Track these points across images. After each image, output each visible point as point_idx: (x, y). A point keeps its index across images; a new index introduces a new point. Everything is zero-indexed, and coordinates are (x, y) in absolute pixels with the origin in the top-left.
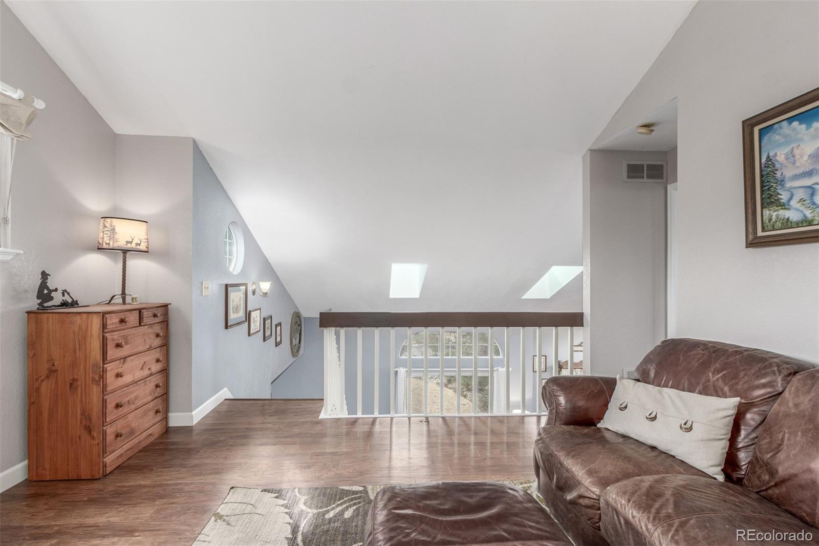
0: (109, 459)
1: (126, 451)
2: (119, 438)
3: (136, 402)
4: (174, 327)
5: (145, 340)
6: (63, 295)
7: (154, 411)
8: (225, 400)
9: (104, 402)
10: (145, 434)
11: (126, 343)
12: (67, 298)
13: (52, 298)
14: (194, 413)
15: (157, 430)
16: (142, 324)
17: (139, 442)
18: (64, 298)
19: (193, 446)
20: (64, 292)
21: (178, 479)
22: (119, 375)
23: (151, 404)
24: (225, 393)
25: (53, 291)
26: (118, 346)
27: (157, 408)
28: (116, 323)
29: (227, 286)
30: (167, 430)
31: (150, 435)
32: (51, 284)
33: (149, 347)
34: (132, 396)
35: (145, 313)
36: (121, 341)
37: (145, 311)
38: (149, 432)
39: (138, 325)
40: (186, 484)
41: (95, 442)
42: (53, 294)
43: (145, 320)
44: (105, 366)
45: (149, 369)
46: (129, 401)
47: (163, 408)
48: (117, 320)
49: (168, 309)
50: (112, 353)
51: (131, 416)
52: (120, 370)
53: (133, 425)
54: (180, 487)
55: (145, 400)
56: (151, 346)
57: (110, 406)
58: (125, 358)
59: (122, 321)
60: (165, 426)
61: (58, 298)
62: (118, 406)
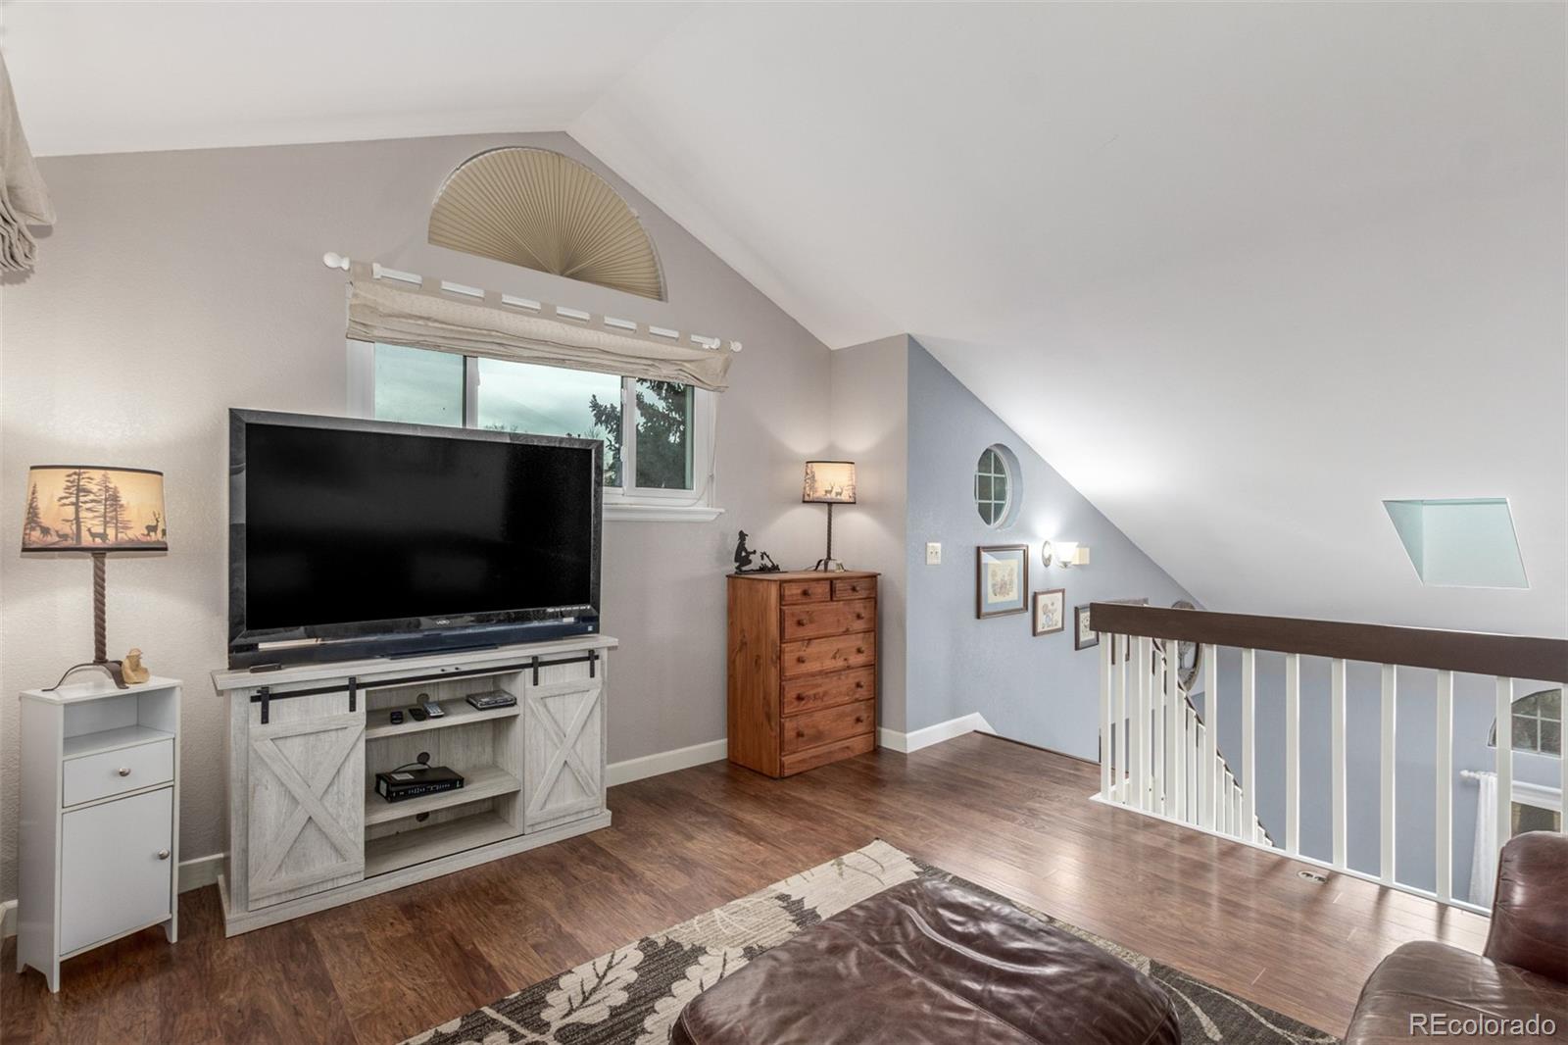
0: (787, 760)
1: (811, 758)
2: (800, 739)
3: (825, 699)
4: (888, 608)
5: (838, 621)
6: (762, 559)
7: (854, 717)
8: (975, 731)
9: (781, 689)
10: (839, 745)
11: (811, 622)
12: (766, 561)
13: (750, 562)
14: (909, 735)
15: (859, 745)
16: (835, 599)
17: (830, 752)
18: (764, 562)
19: (885, 777)
20: (763, 555)
21: (839, 807)
22: (800, 660)
23: (848, 708)
24: (975, 721)
25: (752, 553)
26: (800, 623)
27: (858, 715)
28: (797, 595)
29: (978, 549)
30: (875, 750)
31: (848, 748)
32: (749, 546)
33: (844, 629)
34: (820, 690)
35: (839, 585)
36: (805, 618)
37: (838, 581)
38: (846, 743)
39: (829, 599)
40: (842, 816)
41: (773, 734)
42: (752, 557)
43: (838, 594)
44: (783, 645)
45: (845, 659)
46: (815, 695)
47: (868, 717)
48: (799, 591)
49: (876, 582)
50: (791, 630)
51: (818, 716)
52: (802, 653)
53: (821, 728)
54: (834, 816)
55: (839, 700)
56: (847, 630)
57: (790, 694)
58: (810, 640)
59: (805, 593)
60: (872, 743)
61: (756, 562)
62: (799, 698)
